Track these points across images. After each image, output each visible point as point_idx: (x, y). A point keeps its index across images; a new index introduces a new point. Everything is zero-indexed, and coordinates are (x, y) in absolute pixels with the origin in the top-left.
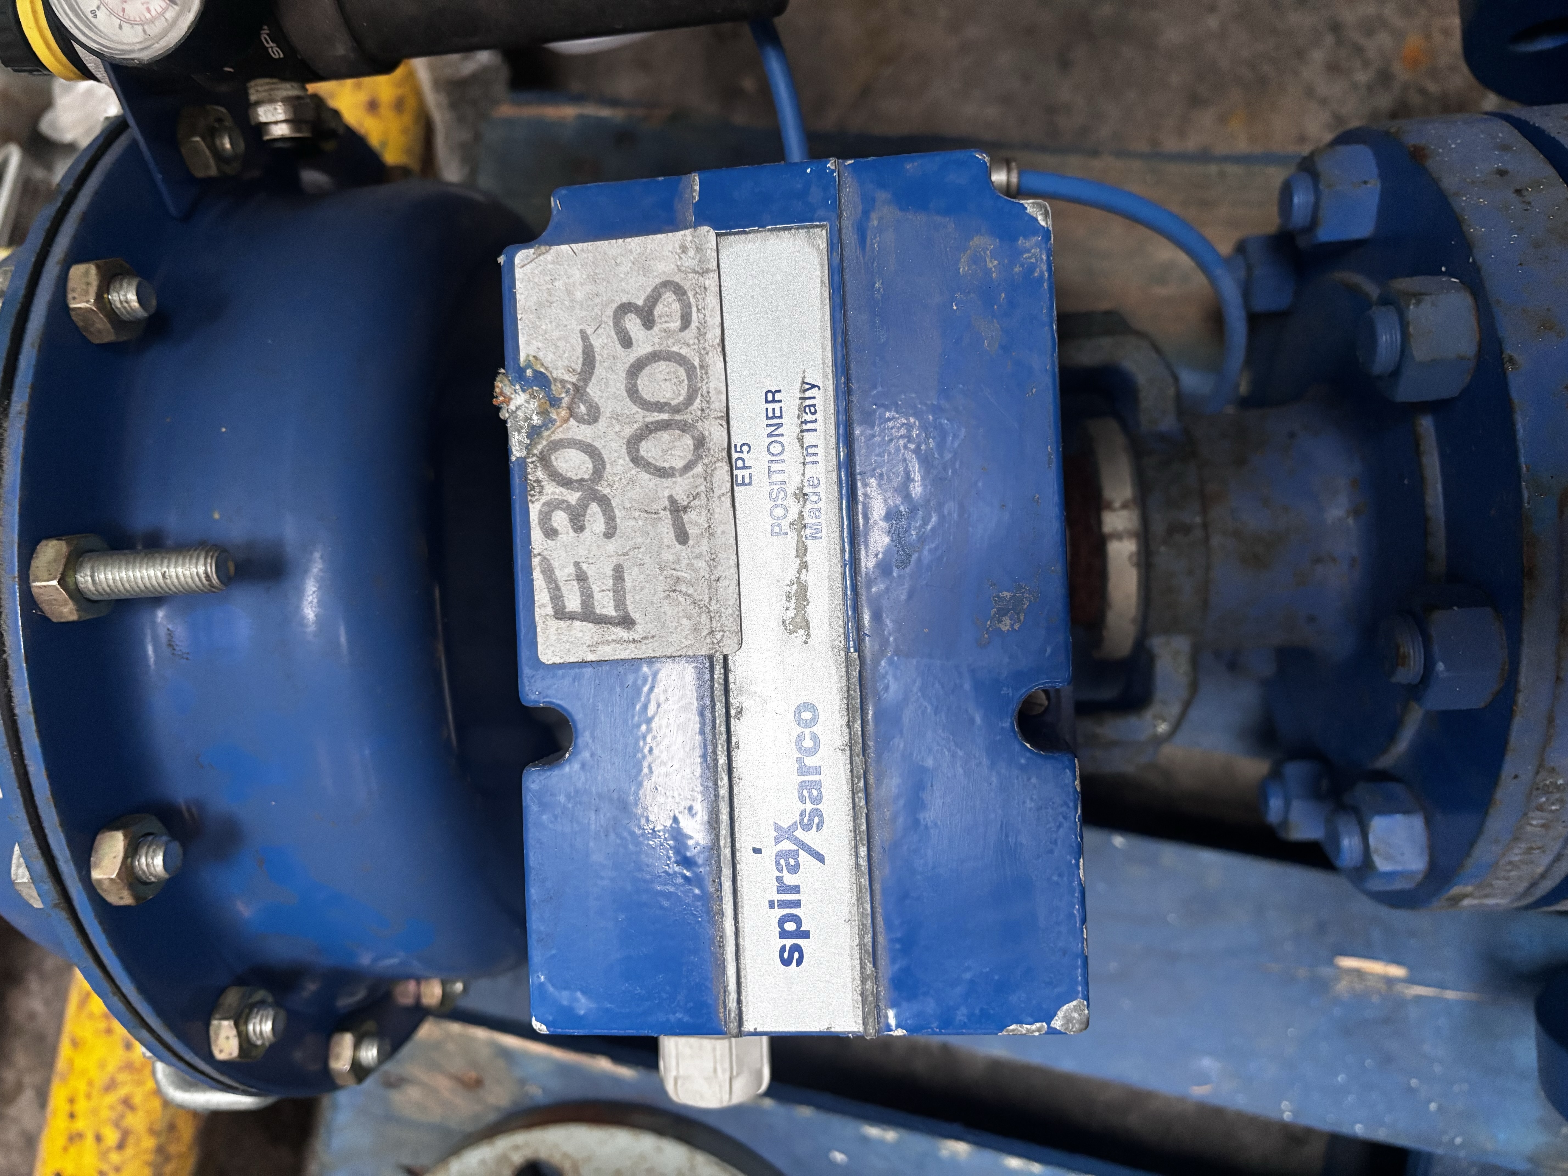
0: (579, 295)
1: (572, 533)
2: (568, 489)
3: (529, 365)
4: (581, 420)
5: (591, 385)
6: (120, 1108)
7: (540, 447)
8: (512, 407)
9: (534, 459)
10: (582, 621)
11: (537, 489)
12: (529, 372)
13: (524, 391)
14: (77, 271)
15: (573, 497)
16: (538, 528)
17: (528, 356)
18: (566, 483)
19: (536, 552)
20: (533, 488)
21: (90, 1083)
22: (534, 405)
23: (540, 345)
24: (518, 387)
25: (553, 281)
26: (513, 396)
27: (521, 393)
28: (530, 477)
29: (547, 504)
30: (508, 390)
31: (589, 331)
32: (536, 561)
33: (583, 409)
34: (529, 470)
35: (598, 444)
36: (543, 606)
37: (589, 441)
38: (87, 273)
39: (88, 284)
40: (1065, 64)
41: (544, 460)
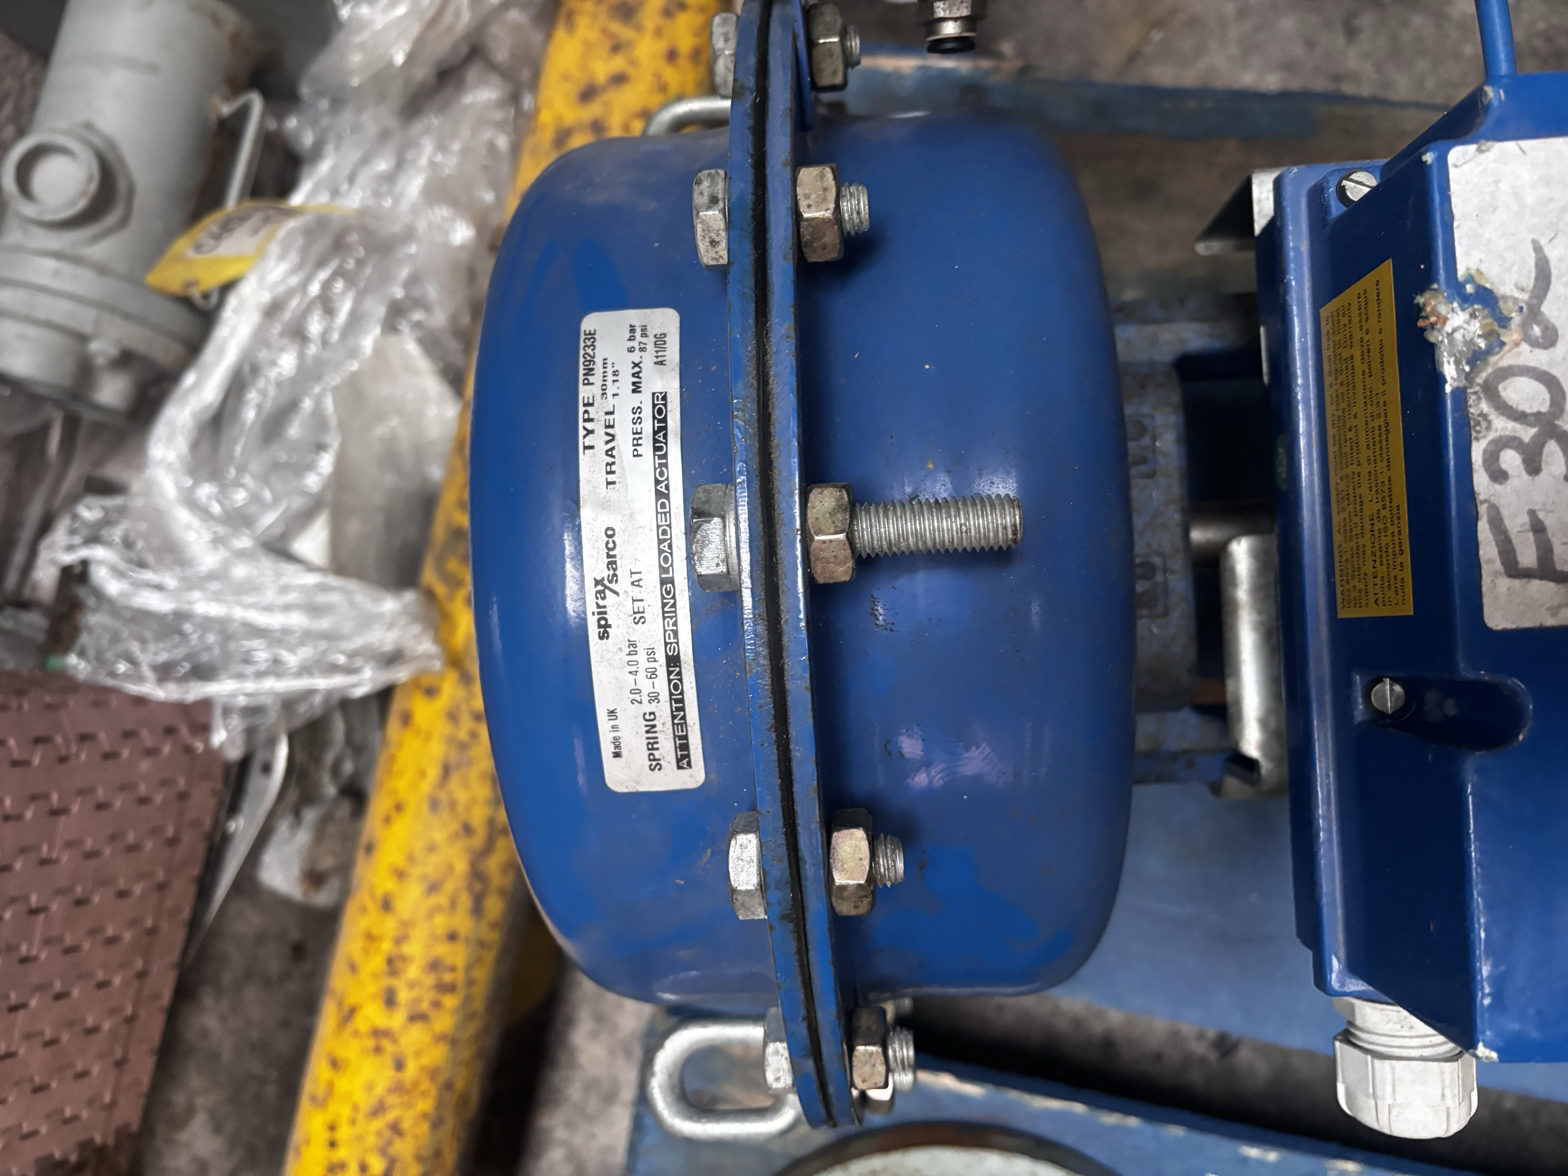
0: (1530, 199)
1: (1525, 476)
2: (1522, 424)
3: (1470, 279)
4: (1535, 344)
5: (1546, 303)
6: (388, 1134)
7: (1484, 375)
8: (1448, 328)
9: (1477, 389)
10: (1541, 579)
11: (1484, 424)
12: (1469, 288)
13: (1463, 309)
14: (807, 175)
15: (1527, 434)
16: (1482, 469)
17: (1468, 269)
18: (1520, 417)
19: (1481, 497)
20: (1478, 424)
21: (355, 1108)
22: (1476, 327)
23: (1483, 256)
24: (1455, 305)
25: (1497, 182)
26: (1449, 316)
27: (1460, 312)
28: (1472, 410)
29: (1495, 442)
30: (1443, 309)
31: (1543, 241)
32: (1483, 509)
33: (1537, 330)
34: (1471, 402)
35: (1555, 372)
36: (1490, 561)
37: (1545, 368)
38: (822, 176)
39: (825, 190)
40: (1351, 32)
41: (1490, 391)
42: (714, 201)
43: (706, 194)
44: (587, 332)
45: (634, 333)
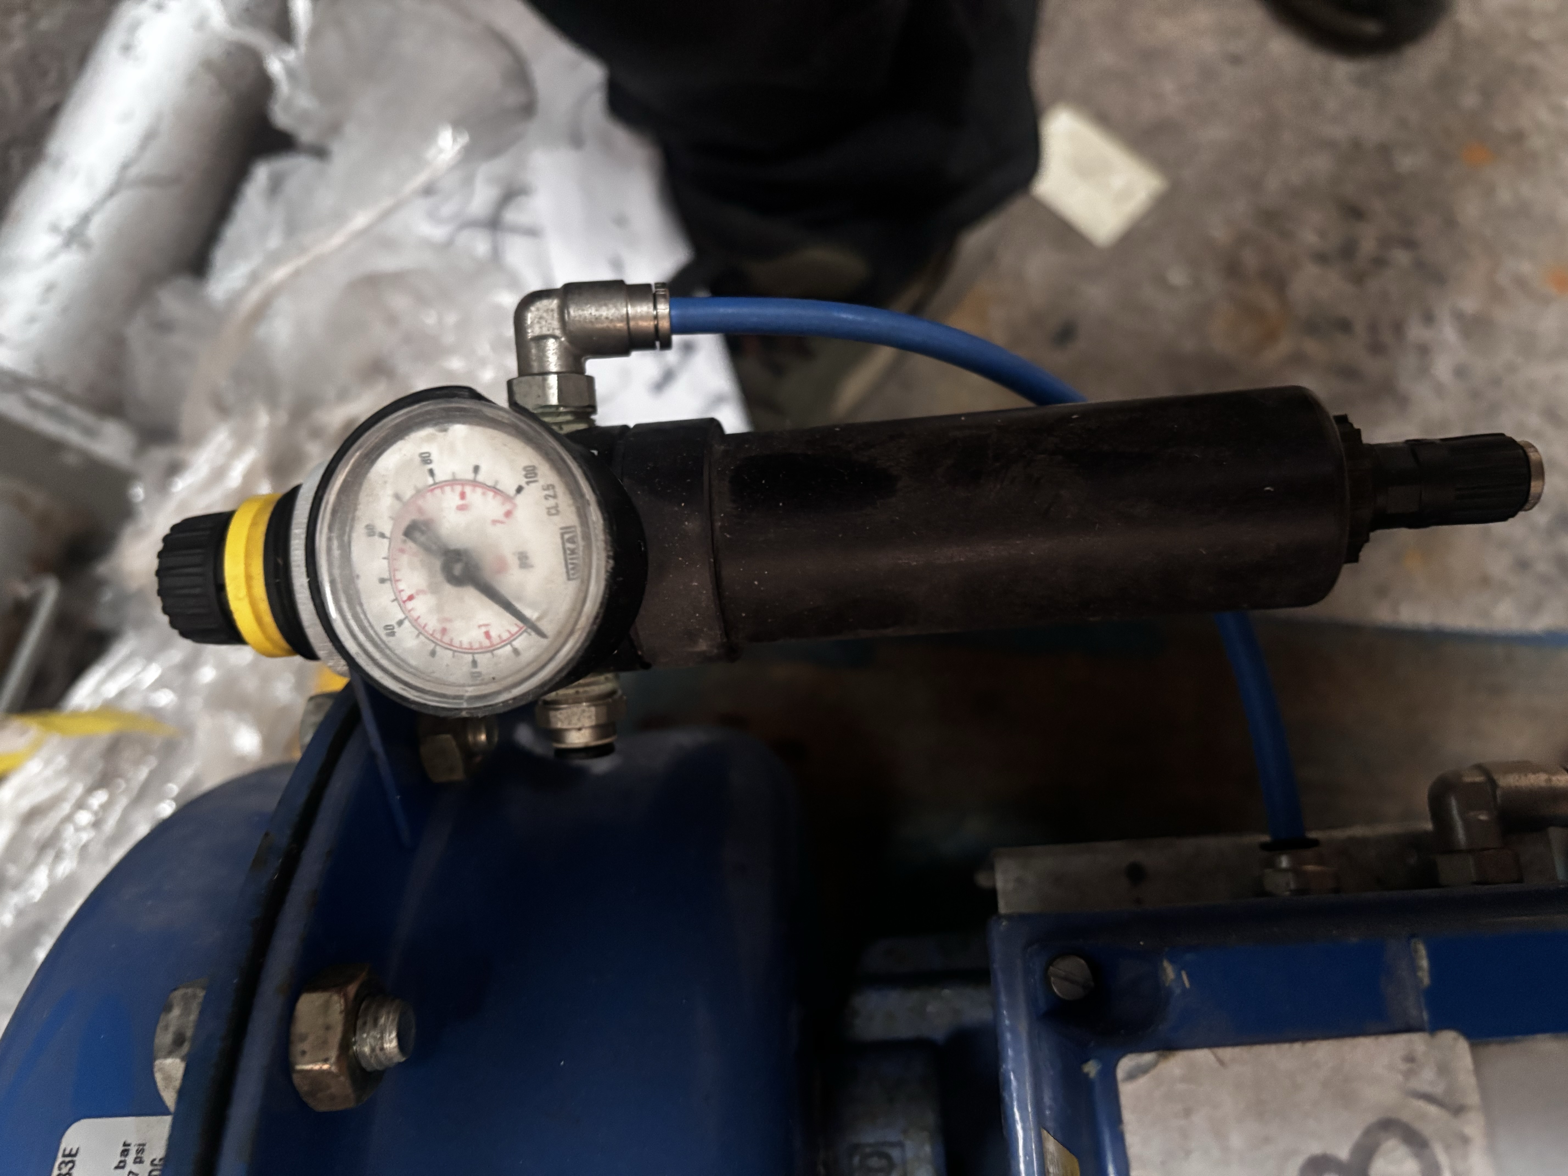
14: (308, 1004)
39: (328, 1028)
42: (179, 1040)
43: (172, 1029)
44: (67, 1152)
45: (127, 1155)
